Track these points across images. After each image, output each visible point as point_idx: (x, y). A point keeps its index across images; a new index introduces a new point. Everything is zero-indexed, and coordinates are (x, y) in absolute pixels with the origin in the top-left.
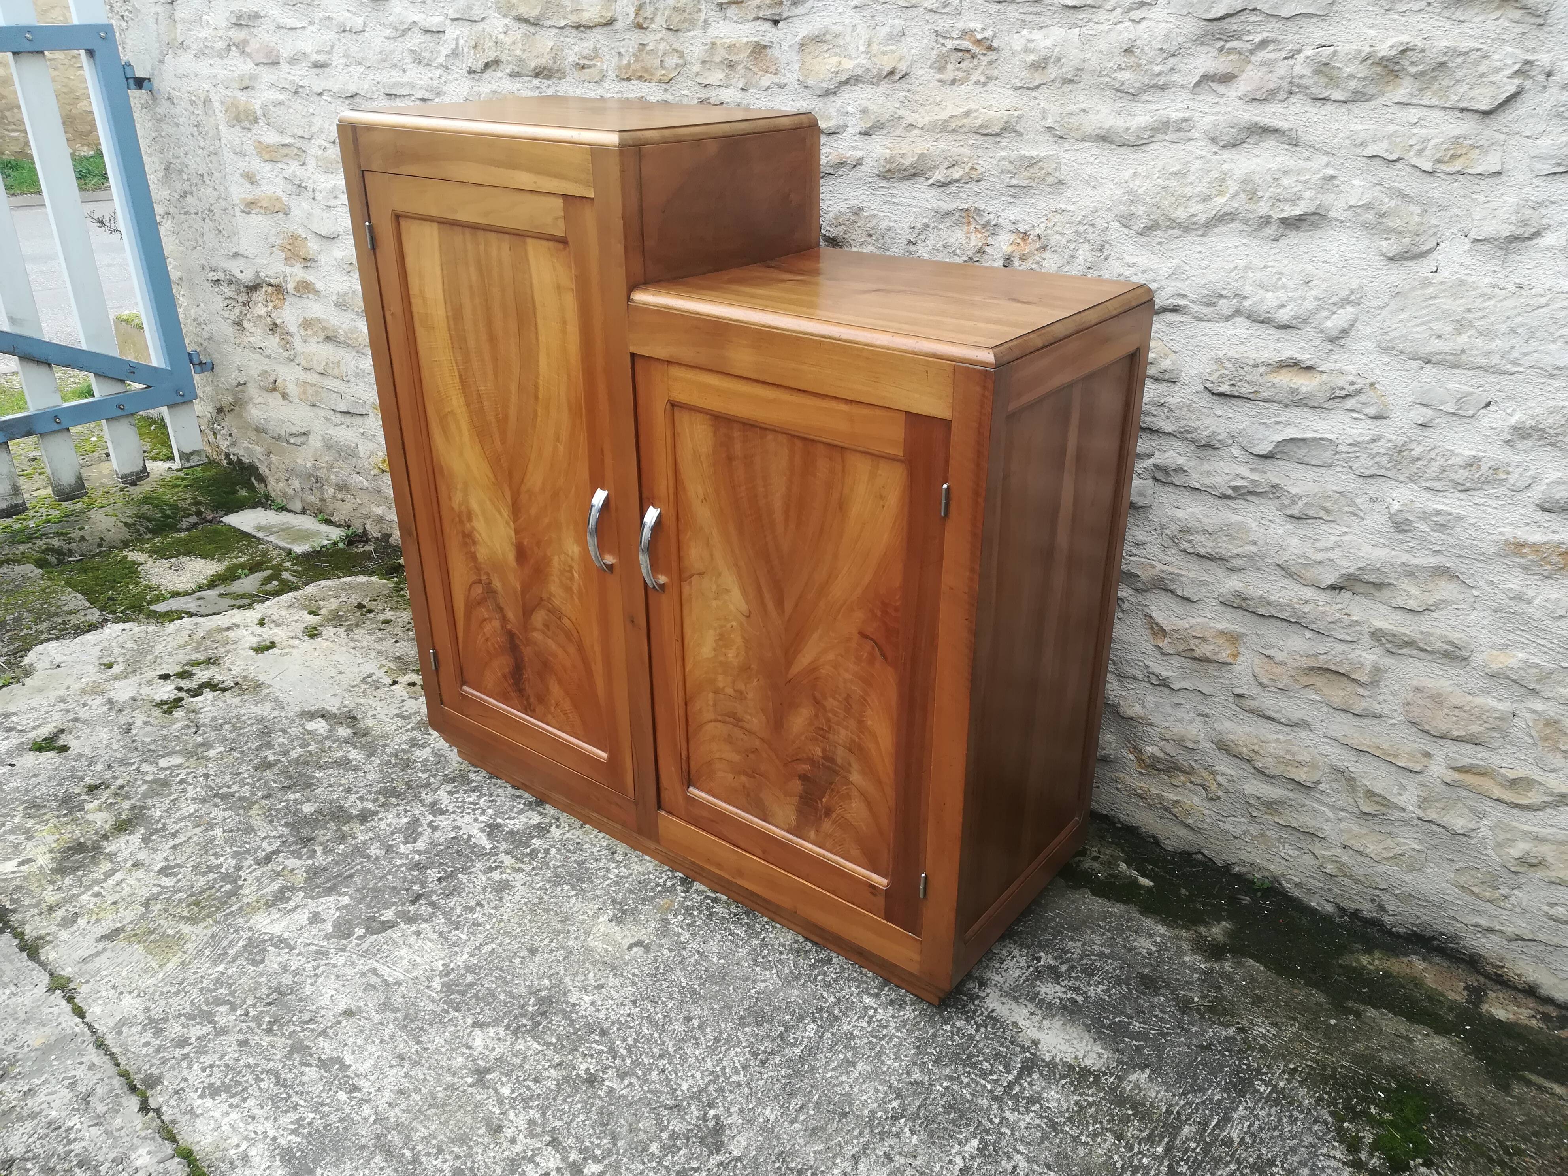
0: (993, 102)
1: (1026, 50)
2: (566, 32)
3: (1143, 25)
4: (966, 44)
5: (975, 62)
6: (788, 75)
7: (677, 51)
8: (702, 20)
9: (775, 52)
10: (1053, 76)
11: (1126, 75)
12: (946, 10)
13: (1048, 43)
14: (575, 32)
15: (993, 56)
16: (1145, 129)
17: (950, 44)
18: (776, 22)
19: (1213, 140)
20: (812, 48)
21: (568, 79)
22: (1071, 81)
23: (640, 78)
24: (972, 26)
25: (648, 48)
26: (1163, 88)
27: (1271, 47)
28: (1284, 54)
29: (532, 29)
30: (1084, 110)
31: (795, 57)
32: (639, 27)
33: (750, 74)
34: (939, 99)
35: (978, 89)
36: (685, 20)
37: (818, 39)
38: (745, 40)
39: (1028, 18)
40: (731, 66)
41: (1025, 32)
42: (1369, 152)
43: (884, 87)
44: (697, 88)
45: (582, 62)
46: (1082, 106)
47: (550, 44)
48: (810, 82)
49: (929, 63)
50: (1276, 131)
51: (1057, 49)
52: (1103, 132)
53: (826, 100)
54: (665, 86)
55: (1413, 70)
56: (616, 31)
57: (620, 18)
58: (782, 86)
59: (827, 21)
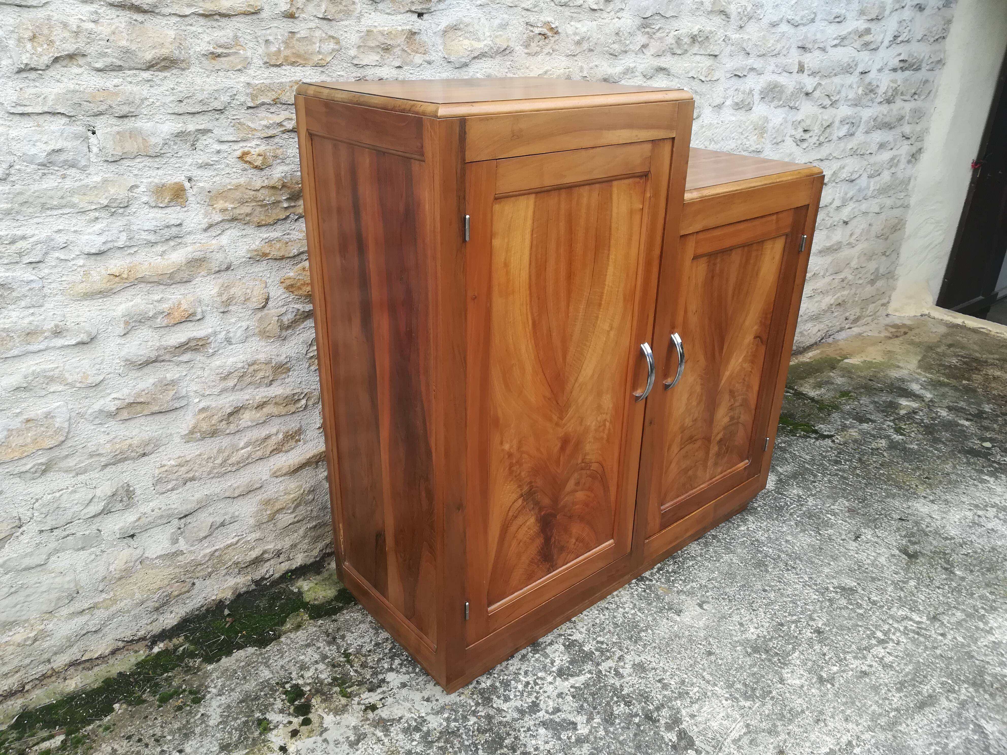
0: (556, 65)
1: (575, 34)
2: (188, 20)
3: (623, 20)
4: (544, 31)
5: (547, 41)
6: (434, 54)
7: (333, 38)
8: (358, 11)
9: (424, 38)
10: (585, 48)
11: (616, 46)
12: (536, 9)
13: (585, 29)
14: (202, 21)
15: (557, 37)
16: (620, 73)
17: (537, 31)
18: (420, 15)
19: (644, 76)
20: (450, 34)
21: (192, 69)
22: (592, 50)
23: (293, 64)
24: (549, 19)
25: (298, 36)
26: (626, 52)
27: (660, 31)
28: (665, 34)
29: (139, 17)
30: (596, 66)
31: (439, 41)
32: (291, 16)
33: (405, 55)
34: (528, 65)
35: (548, 58)
36: (340, 11)
37: (455, 28)
38: (400, 28)
39: (575, 15)
40: (387, 49)
41: (572, 23)
42: (690, 75)
43: (498, 59)
44: (353, 69)
45: (219, 51)
46: (596, 63)
47: (172, 33)
48: (452, 59)
49: (521, 43)
50: (664, 69)
51: (589, 33)
52: (606, 77)
53: (460, 70)
54: (321, 69)
55: (700, 40)
56: (262, 20)
57: (266, 7)
58: (429, 63)
59: (460, 15)
